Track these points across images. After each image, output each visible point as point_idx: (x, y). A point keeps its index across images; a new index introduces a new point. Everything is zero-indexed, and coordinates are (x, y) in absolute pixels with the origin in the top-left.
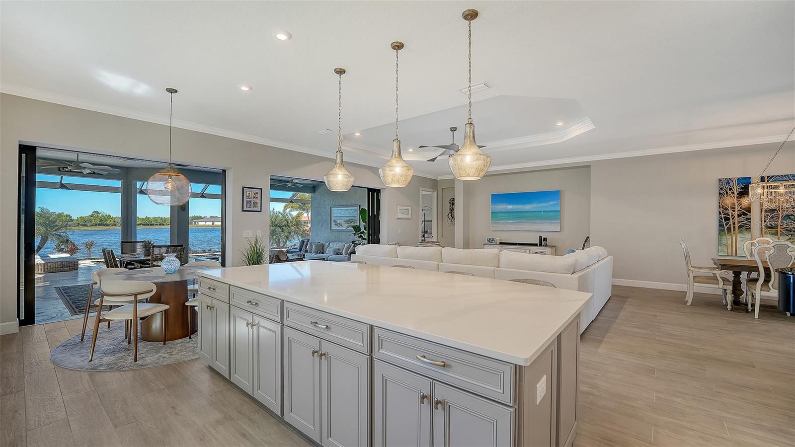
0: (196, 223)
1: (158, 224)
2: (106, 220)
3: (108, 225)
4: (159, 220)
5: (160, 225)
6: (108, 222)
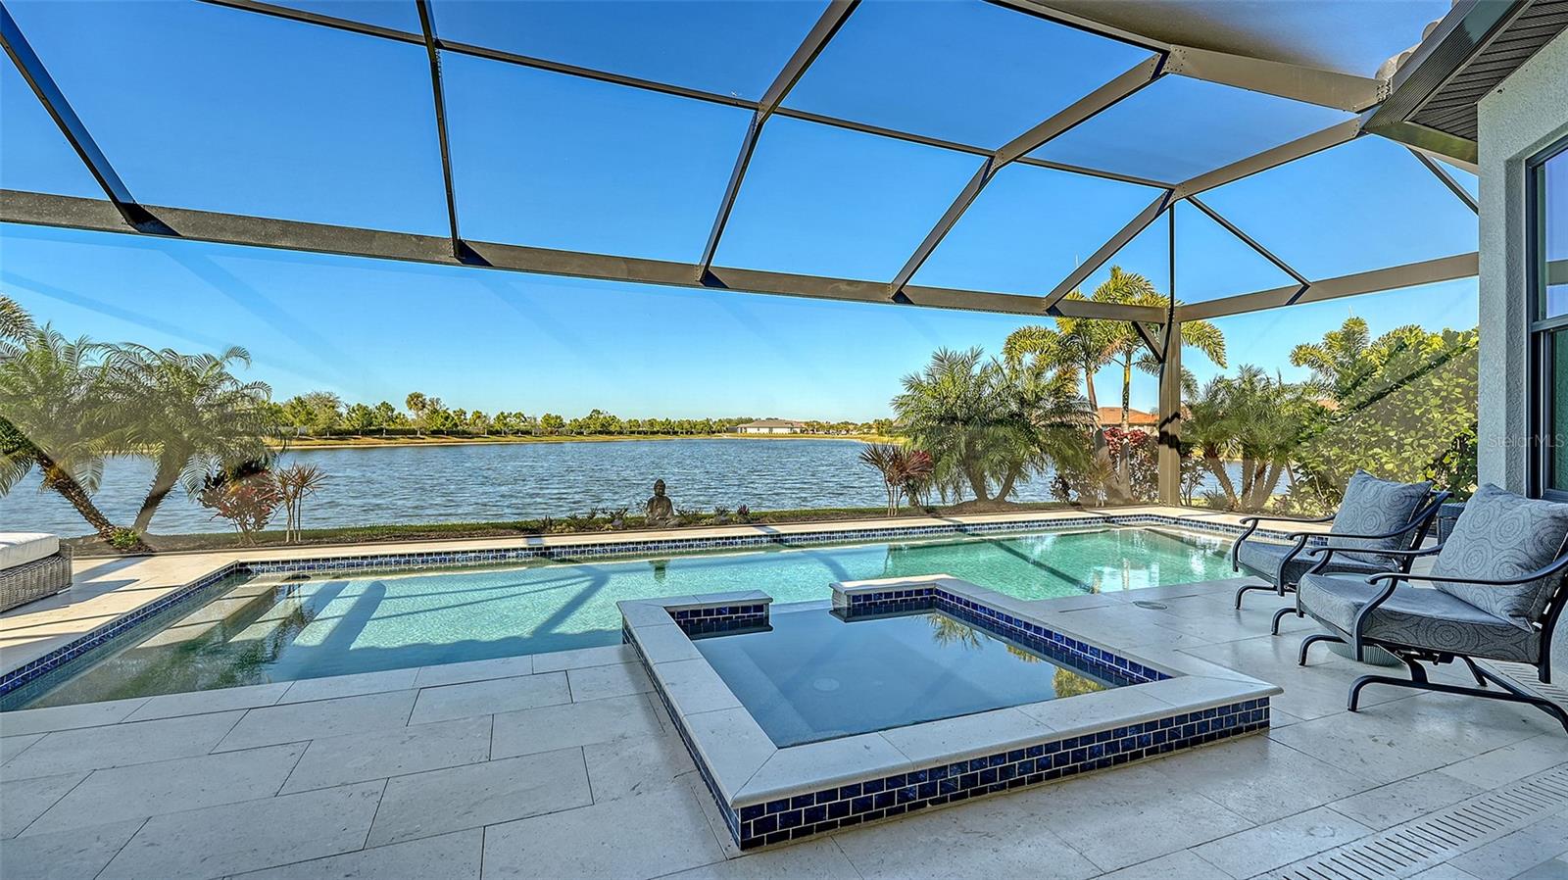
0: (744, 430)
1: (684, 431)
2: (610, 425)
3: (611, 433)
4: (686, 426)
5: (687, 433)
6: (612, 428)
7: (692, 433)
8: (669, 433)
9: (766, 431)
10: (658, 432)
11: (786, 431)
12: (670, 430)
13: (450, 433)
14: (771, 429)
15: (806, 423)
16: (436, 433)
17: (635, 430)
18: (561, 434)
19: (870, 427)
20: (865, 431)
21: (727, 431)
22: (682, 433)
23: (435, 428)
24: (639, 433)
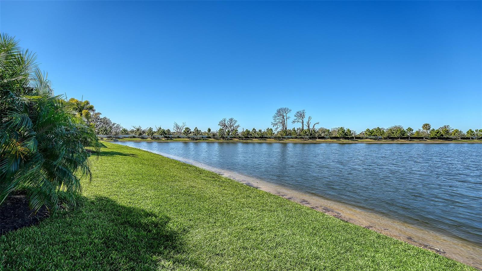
13: (439, 138)
16: (432, 138)
23: (432, 136)
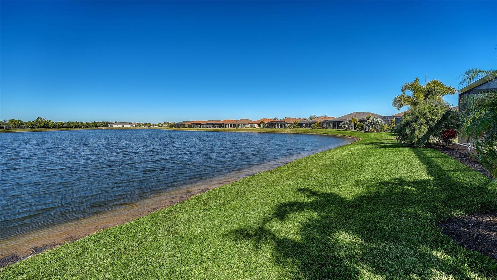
0: (111, 126)
3: (49, 128)
4: (85, 124)
5: (86, 127)
6: (50, 125)
7: (88, 127)
8: (78, 127)
9: (121, 126)
10: (72, 127)
11: (130, 126)
12: (78, 126)
14: (123, 125)
15: (138, 123)
17: (61, 126)
18: (21, 128)
19: (162, 125)
20: (160, 126)
21: (104, 126)
22: (83, 127)
24: (64, 127)
